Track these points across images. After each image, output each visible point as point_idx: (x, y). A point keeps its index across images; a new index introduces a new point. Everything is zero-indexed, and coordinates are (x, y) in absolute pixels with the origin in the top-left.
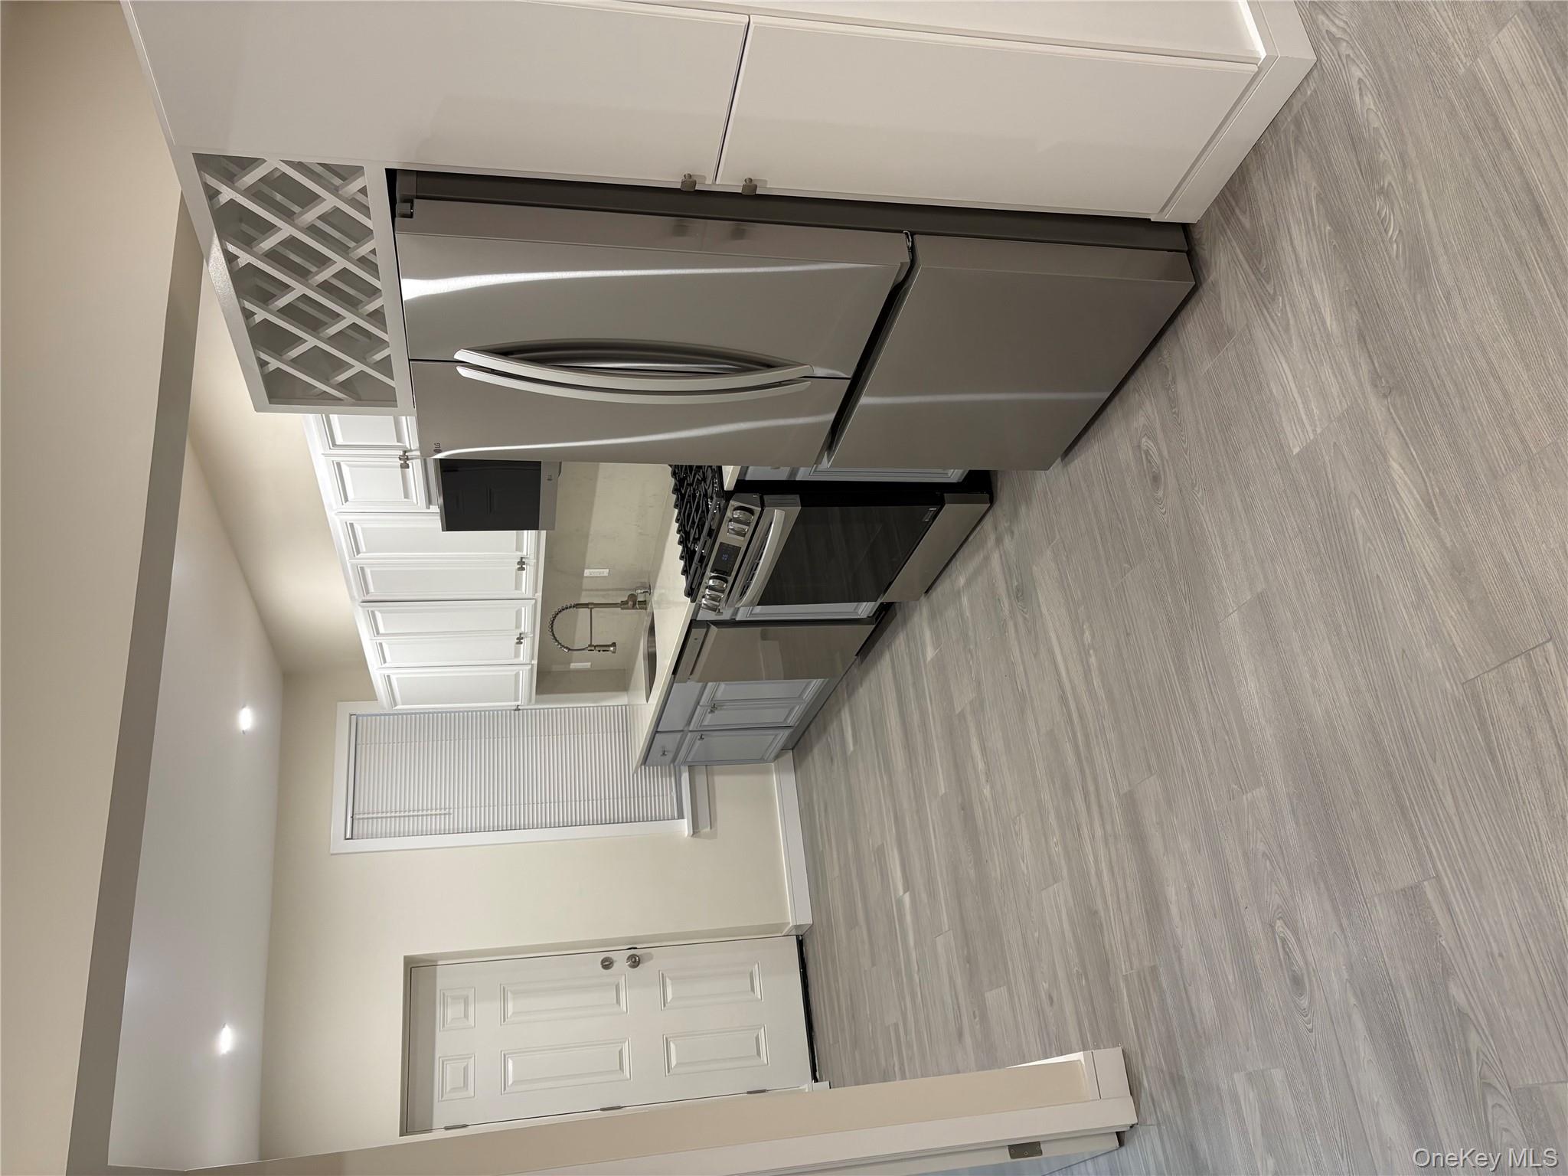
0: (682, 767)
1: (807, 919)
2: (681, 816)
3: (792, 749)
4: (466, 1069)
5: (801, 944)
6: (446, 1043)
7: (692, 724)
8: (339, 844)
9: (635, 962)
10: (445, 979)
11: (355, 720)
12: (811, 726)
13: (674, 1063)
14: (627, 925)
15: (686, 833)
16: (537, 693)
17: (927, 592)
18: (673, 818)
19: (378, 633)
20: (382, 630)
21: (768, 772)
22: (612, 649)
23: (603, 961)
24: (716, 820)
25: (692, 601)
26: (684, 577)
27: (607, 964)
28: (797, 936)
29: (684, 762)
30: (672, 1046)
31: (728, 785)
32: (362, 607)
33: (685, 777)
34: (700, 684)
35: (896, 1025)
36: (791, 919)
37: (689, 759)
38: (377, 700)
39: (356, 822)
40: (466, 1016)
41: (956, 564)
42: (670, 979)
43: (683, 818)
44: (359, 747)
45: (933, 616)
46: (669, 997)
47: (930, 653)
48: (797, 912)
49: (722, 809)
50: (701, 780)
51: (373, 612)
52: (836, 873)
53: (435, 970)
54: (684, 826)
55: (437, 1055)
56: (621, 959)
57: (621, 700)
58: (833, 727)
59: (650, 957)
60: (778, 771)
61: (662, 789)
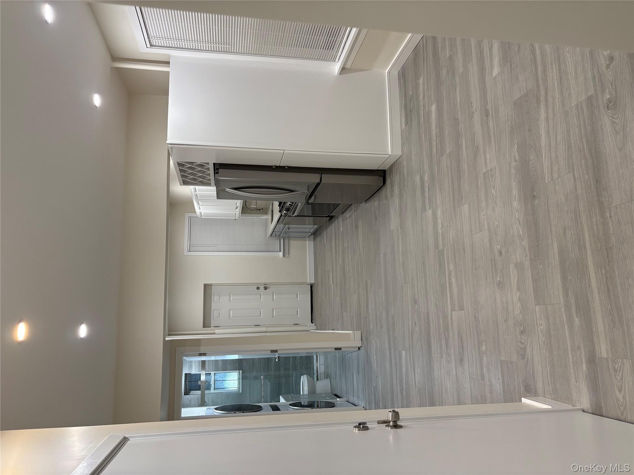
0: (282, 238)
1: (313, 281)
2: (280, 251)
3: (314, 234)
4: (219, 313)
5: (311, 287)
6: (214, 306)
7: (284, 230)
8: (186, 253)
9: (266, 288)
10: (214, 289)
11: (190, 218)
12: (318, 231)
13: (274, 315)
14: (264, 279)
15: (281, 256)
16: (241, 214)
17: (342, 214)
18: (278, 252)
19: (199, 205)
20: (200, 204)
21: (306, 240)
22: (262, 210)
23: (257, 288)
24: (290, 253)
25: (280, 213)
26: (279, 207)
27: (258, 288)
28: (311, 285)
29: (282, 237)
30: (274, 311)
31: (294, 244)
32: (196, 200)
33: (282, 241)
34: (284, 225)
35: (328, 314)
36: (309, 282)
37: (283, 236)
38: (196, 213)
39: (191, 247)
40: (220, 299)
41: (347, 211)
42: (275, 293)
43: (281, 252)
44: (191, 226)
45: (343, 220)
46: (274, 298)
47: (341, 229)
48: (310, 279)
49: (292, 250)
50: (286, 241)
51: (198, 202)
52: (320, 272)
53: (212, 287)
54: (281, 254)
55: (212, 308)
56: (262, 288)
57: (265, 217)
58: (322, 234)
59: (270, 287)
60: (309, 240)
61: (276, 243)
